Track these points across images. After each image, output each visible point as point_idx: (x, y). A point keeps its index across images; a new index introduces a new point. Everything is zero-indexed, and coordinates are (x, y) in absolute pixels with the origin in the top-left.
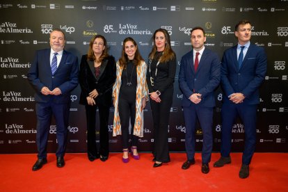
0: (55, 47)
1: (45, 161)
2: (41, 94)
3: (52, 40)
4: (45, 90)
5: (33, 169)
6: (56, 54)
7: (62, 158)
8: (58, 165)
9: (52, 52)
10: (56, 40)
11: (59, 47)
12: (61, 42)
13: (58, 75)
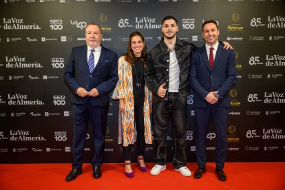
0: (90, 43)
1: (80, 171)
2: (77, 96)
3: (88, 36)
4: (81, 91)
5: (67, 180)
6: (93, 51)
7: (99, 168)
8: (94, 176)
9: (89, 48)
10: (91, 35)
11: (96, 43)
12: (97, 36)
13: (97, 74)
